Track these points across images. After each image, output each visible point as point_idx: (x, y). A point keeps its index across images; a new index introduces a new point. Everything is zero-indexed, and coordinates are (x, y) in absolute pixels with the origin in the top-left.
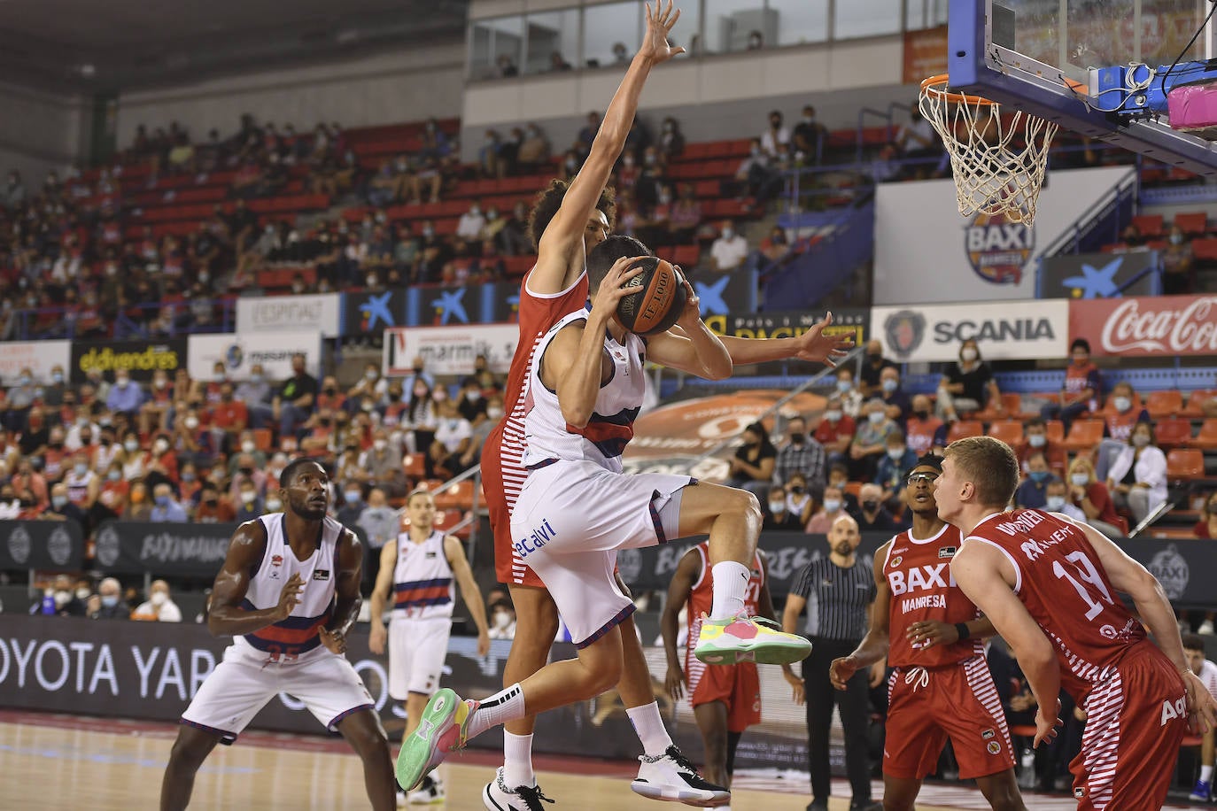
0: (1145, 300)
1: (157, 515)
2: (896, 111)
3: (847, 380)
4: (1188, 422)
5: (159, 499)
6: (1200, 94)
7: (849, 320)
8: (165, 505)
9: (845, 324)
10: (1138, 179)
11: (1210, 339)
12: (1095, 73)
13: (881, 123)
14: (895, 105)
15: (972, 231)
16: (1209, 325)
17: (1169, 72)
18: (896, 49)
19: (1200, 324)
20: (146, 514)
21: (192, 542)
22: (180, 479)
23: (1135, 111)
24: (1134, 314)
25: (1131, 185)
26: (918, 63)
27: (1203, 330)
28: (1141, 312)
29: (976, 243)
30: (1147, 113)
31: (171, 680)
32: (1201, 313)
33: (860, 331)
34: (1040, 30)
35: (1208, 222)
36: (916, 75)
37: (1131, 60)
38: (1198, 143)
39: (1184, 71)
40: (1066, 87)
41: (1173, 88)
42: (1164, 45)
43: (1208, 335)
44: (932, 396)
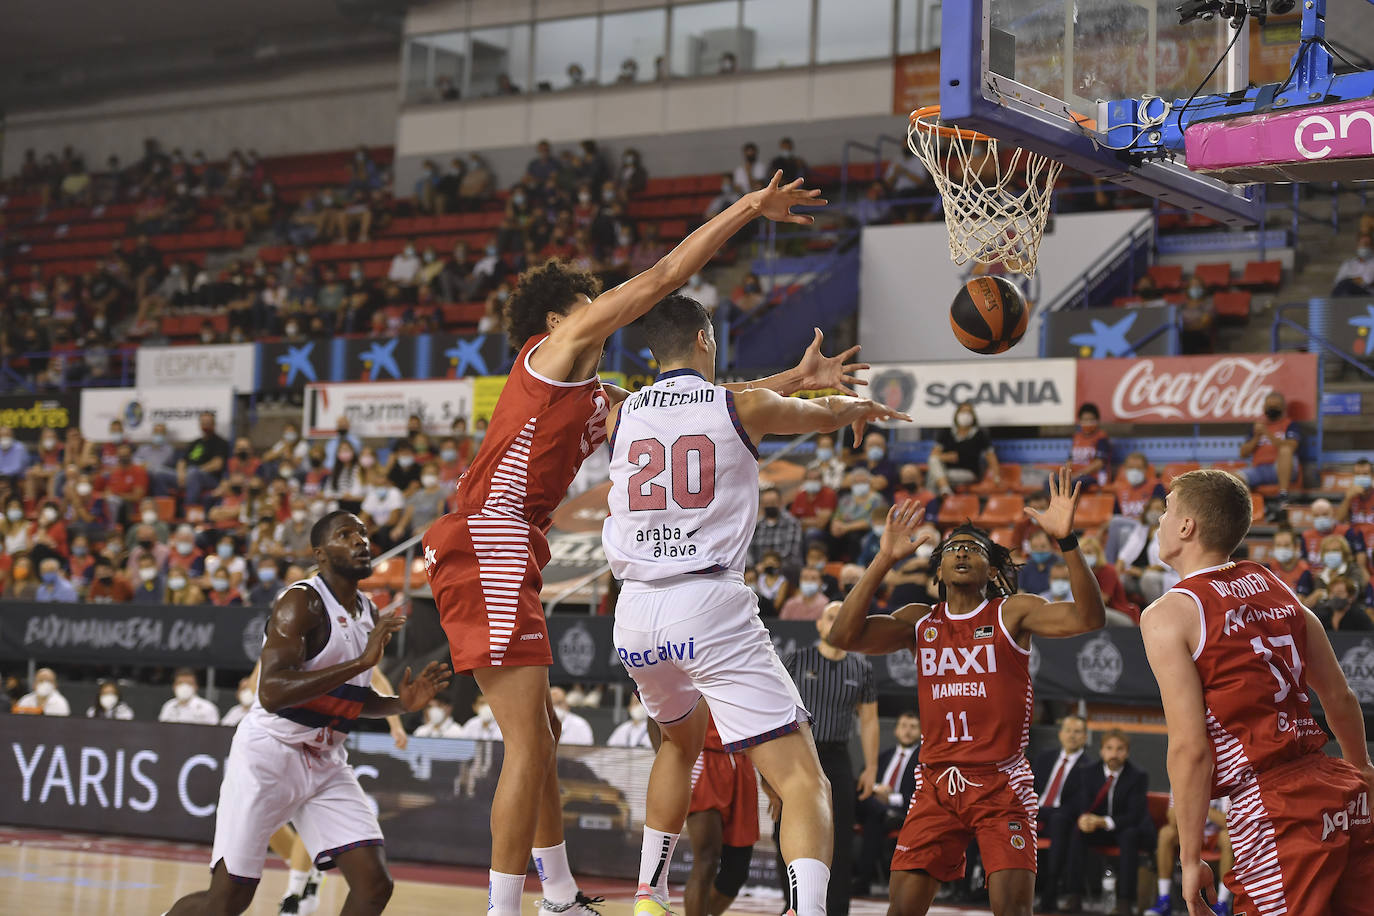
0: (1164, 361)
1: (43, 594)
2: (885, 145)
3: (827, 447)
5: (46, 576)
6: (1221, 130)
8: (53, 583)
10: (1155, 225)
11: (1233, 404)
12: (1104, 106)
13: (869, 158)
14: (884, 138)
16: (1232, 389)
17: (1187, 106)
18: (885, 77)
19: (1222, 388)
20: (31, 592)
21: (84, 625)
22: (71, 553)
23: (1149, 149)
24: (1148, 377)
25: (1146, 232)
26: (910, 91)
27: (1225, 395)
28: (1156, 374)
30: (1161, 152)
31: (58, 782)
32: (1224, 376)
34: (1043, 57)
35: (1232, 274)
36: (908, 105)
37: (1144, 91)
38: (1219, 186)
39: (1203, 105)
40: (1071, 121)
41: (1190, 125)
42: (1183, 76)
43: (1231, 400)
44: (922, 467)
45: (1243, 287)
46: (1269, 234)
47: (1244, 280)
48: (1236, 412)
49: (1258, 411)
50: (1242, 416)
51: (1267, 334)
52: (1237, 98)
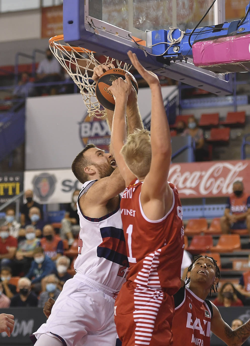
0: (186, 165)
2: (37, 54)
3: (12, 215)
4: (211, 236)
6: (210, 45)
7: (11, 179)
9: (9, 181)
10: (179, 94)
11: (222, 188)
12: (150, 33)
13: (29, 61)
14: (36, 51)
15: (83, 125)
16: (222, 179)
17: (193, 32)
18: (37, 18)
19: (216, 179)
23: (174, 56)
24: (178, 174)
25: (175, 98)
26: (50, 26)
27: (218, 182)
28: (182, 172)
29: (86, 132)
30: (180, 56)
32: (217, 172)
33: (18, 185)
34: (117, 7)
35: (220, 119)
36: (49, 33)
37: (171, 25)
38: (211, 74)
39: (201, 32)
40: (132, 41)
41: (195, 42)
42: (191, 17)
43: (222, 185)
44: (56, 225)
45: (226, 126)
46: (239, 97)
47: (226, 121)
48: (224, 191)
49: (230, 190)
50: (227, 193)
51: (239, 150)
52: (219, 28)
